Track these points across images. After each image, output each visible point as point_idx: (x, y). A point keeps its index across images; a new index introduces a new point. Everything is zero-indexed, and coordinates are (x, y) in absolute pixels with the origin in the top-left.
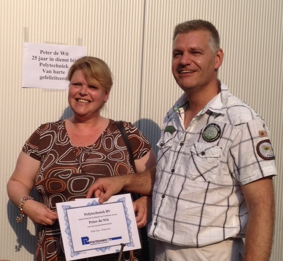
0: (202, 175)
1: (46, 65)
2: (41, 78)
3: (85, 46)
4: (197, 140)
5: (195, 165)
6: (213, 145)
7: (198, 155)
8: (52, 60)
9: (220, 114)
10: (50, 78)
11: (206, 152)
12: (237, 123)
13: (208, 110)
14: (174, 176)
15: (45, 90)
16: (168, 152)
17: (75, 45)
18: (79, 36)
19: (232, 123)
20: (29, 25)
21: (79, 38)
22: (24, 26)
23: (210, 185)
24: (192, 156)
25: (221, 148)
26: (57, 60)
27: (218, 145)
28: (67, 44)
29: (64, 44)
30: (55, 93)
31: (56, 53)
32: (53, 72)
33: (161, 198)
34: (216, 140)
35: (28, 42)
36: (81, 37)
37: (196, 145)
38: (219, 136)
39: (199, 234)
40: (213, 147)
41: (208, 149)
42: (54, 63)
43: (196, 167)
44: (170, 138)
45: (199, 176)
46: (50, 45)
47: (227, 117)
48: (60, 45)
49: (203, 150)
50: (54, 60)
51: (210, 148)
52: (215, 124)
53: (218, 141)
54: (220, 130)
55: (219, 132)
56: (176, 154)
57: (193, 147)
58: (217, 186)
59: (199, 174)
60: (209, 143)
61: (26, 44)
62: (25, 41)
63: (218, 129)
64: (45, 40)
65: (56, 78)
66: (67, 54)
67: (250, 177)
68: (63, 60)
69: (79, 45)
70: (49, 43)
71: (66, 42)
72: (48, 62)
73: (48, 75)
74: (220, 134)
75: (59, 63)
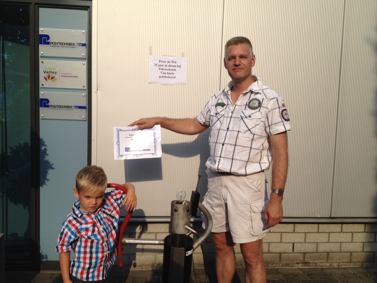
0: (249, 130)
1: (163, 69)
2: (160, 77)
3: (186, 57)
4: (244, 109)
5: (245, 124)
6: (256, 111)
7: (246, 118)
8: (166, 66)
9: (258, 93)
10: (165, 77)
11: (252, 116)
12: (271, 98)
13: (250, 90)
14: (229, 132)
15: (162, 84)
16: (222, 118)
17: (180, 57)
18: (183, 51)
19: (268, 98)
20: (152, 45)
21: (183, 53)
22: (150, 46)
23: (255, 136)
24: (242, 118)
25: (261, 113)
26: (170, 66)
27: (259, 111)
28: (175, 56)
29: (173, 56)
30: (168, 86)
31: (168, 62)
32: (167, 73)
33: (222, 146)
34: (257, 108)
35: (152, 55)
36: (184, 52)
37: (244, 112)
38: (259, 106)
39: (246, 167)
40: (256, 112)
41: (253, 114)
42: (168, 68)
43: (246, 125)
44: (221, 110)
45: (248, 131)
46: (165, 57)
47: (264, 95)
48: (171, 57)
49: (250, 114)
50: (168, 66)
51: (254, 113)
52: (256, 99)
53: (259, 108)
54: (260, 102)
55: (260, 103)
56: (229, 118)
57: (242, 113)
58: (259, 137)
59: (248, 129)
60: (253, 110)
61: (151, 57)
62: (150, 55)
63: (259, 102)
64: (162, 54)
65: (169, 77)
66: (175, 62)
67: (277, 130)
68: (173, 66)
69: (182, 57)
70: (165, 56)
71: (175, 55)
72: (164, 67)
73: (164, 75)
74: (260, 104)
75: (171, 68)
